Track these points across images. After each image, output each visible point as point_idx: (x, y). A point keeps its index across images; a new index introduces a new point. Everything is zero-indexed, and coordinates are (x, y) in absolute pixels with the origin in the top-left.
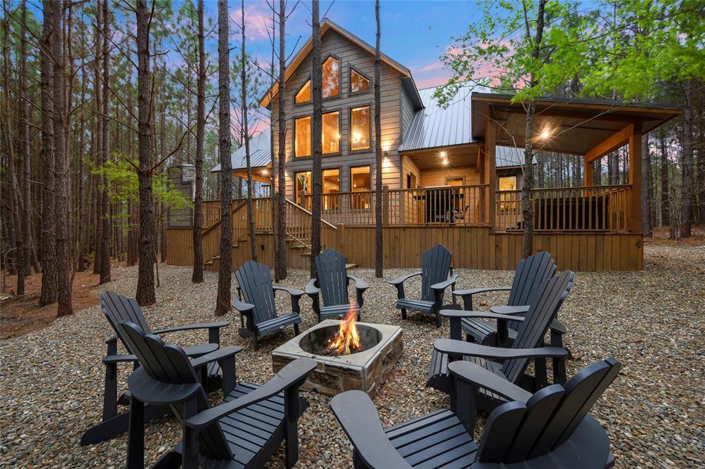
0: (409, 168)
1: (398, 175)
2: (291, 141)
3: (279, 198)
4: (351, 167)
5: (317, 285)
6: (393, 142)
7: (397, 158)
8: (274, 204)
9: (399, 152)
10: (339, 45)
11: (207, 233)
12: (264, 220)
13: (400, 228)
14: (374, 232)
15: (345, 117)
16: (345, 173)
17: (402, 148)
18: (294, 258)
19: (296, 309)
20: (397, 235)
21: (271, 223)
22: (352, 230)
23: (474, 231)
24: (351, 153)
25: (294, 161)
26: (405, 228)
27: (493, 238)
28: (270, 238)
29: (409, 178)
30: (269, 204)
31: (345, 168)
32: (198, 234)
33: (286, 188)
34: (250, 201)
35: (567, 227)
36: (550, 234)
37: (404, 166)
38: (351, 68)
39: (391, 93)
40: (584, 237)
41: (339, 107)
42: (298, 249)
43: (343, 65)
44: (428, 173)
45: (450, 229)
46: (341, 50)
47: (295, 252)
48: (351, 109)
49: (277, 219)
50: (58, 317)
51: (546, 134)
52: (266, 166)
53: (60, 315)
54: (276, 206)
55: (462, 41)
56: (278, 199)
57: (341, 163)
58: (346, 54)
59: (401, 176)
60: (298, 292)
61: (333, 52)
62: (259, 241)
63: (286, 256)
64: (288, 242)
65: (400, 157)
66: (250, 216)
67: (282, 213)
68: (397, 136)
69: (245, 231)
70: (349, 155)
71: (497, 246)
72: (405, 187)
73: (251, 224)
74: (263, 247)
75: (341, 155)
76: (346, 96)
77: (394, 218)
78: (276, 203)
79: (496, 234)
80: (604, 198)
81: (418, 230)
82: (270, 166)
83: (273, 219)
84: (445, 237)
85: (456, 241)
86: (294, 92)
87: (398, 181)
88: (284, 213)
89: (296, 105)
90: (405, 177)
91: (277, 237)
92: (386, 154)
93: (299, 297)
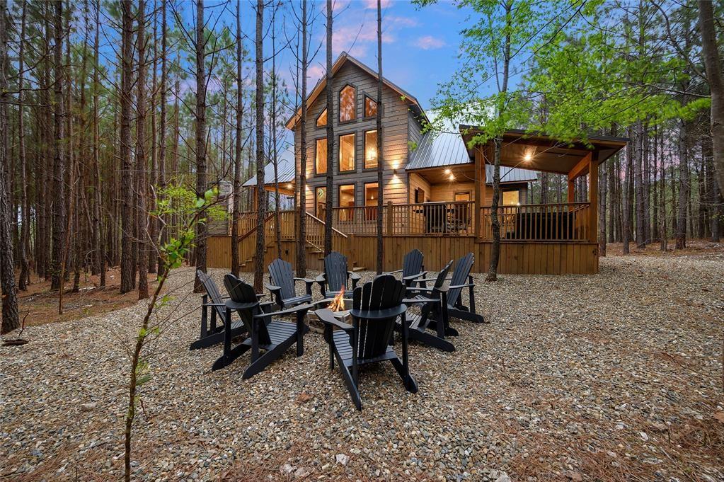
0: (417, 183)
1: (405, 191)
2: (312, 159)
3: (301, 212)
4: (365, 183)
5: (325, 276)
6: (401, 161)
7: (405, 175)
8: (296, 217)
9: (406, 170)
10: (355, 75)
11: (241, 240)
12: (288, 230)
13: (401, 237)
14: (376, 240)
15: (360, 138)
16: (359, 189)
17: (408, 167)
18: (312, 261)
19: (309, 292)
20: (399, 243)
21: (293, 232)
22: (361, 239)
23: (462, 240)
24: (365, 171)
25: (315, 177)
26: (405, 237)
27: (477, 247)
28: (293, 244)
29: (416, 192)
30: (292, 217)
31: (359, 184)
32: (235, 241)
33: (307, 201)
34: (277, 214)
35: (538, 237)
36: (525, 243)
37: (411, 182)
38: (366, 96)
39: (400, 118)
40: (552, 246)
41: (355, 130)
42: (315, 254)
43: (359, 93)
44: (437, 188)
45: (442, 239)
46: (357, 79)
47: (313, 256)
48: (365, 132)
49: (298, 230)
50: (139, 299)
51: (528, 157)
52: (290, 182)
53: (141, 298)
54: (298, 219)
55: (447, 87)
56: (299, 212)
57: (355, 180)
58: (361, 83)
59: (409, 191)
60: (310, 280)
61: (350, 82)
62: (284, 247)
63: (306, 260)
64: (307, 248)
65: (407, 174)
66: (277, 226)
67: (302, 224)
68: (405, 156)
69: (273, 239)
70: (363, 172)
71: (480, 253)
72: (413, 201)
73: (278, 233)
74: (287, 252)
75: (356, 173)
76: (360, 120)
77: (396, 229)
78: (298, 215)
79: (480, 243)
80: (568, 214)
81: (416, 239)
82: (294, 182)
83: (296, 229)
84: (438, 244)
85: (447, 248)
86: (316, 116)
87: (405, 195)
88: (304, 224)
89: (317, 128)
90: (413, 192)
91: (298, 244)
92: (395, 172)
93: (311, 283)
